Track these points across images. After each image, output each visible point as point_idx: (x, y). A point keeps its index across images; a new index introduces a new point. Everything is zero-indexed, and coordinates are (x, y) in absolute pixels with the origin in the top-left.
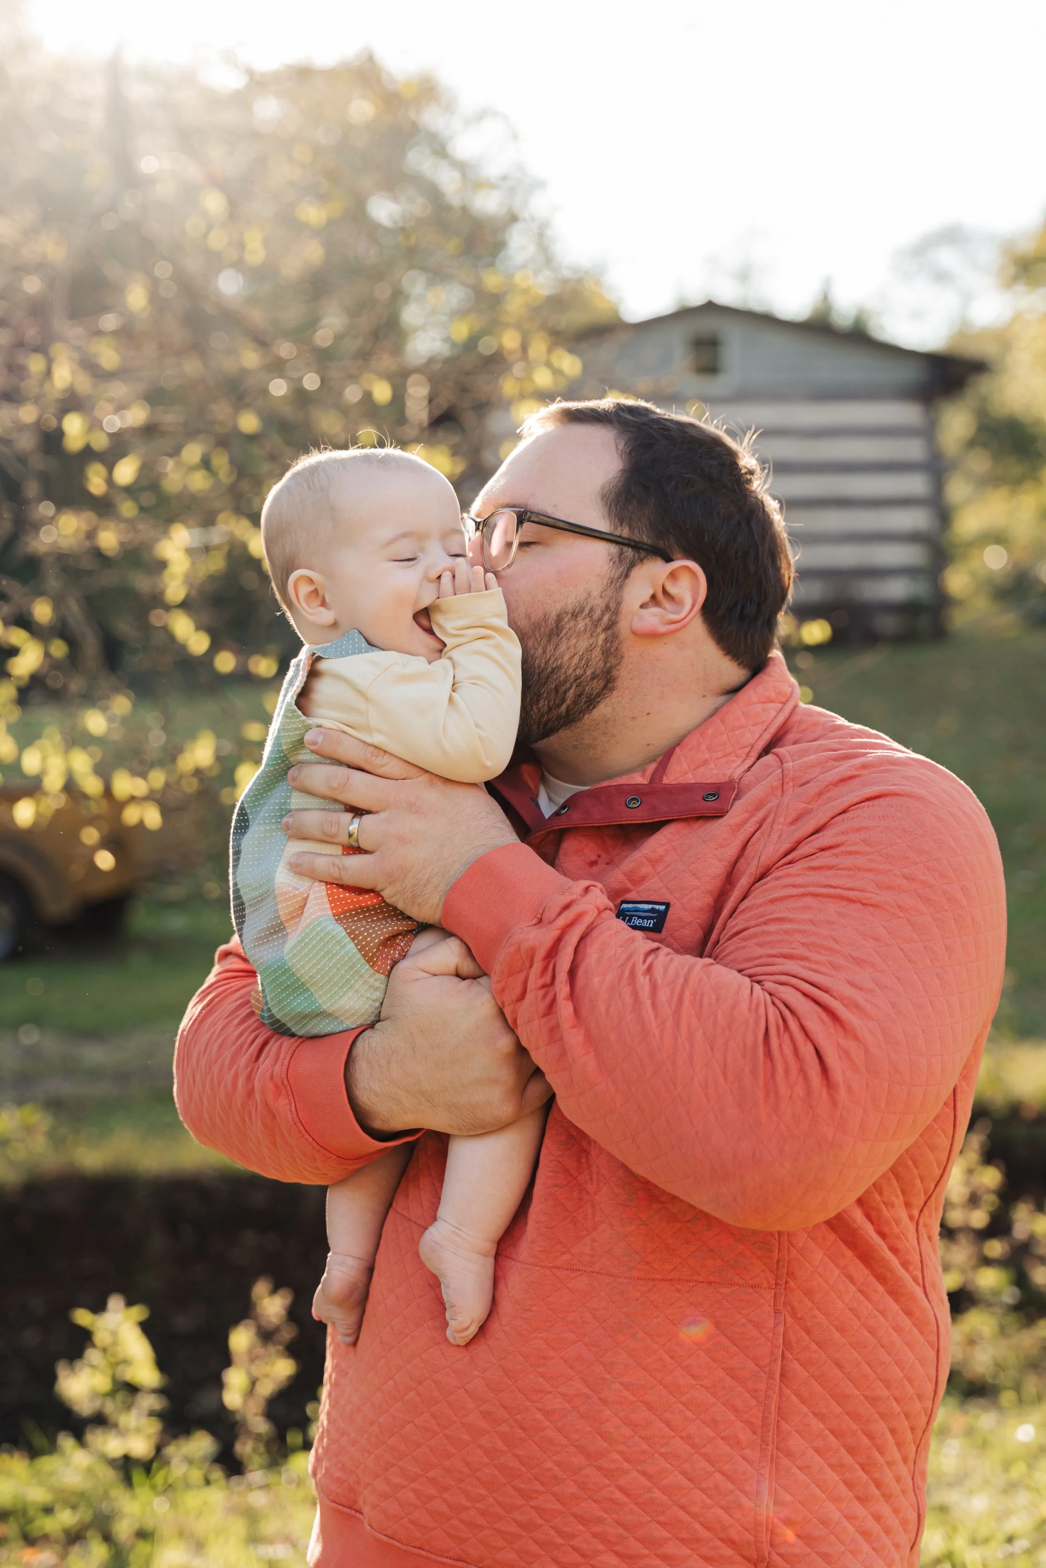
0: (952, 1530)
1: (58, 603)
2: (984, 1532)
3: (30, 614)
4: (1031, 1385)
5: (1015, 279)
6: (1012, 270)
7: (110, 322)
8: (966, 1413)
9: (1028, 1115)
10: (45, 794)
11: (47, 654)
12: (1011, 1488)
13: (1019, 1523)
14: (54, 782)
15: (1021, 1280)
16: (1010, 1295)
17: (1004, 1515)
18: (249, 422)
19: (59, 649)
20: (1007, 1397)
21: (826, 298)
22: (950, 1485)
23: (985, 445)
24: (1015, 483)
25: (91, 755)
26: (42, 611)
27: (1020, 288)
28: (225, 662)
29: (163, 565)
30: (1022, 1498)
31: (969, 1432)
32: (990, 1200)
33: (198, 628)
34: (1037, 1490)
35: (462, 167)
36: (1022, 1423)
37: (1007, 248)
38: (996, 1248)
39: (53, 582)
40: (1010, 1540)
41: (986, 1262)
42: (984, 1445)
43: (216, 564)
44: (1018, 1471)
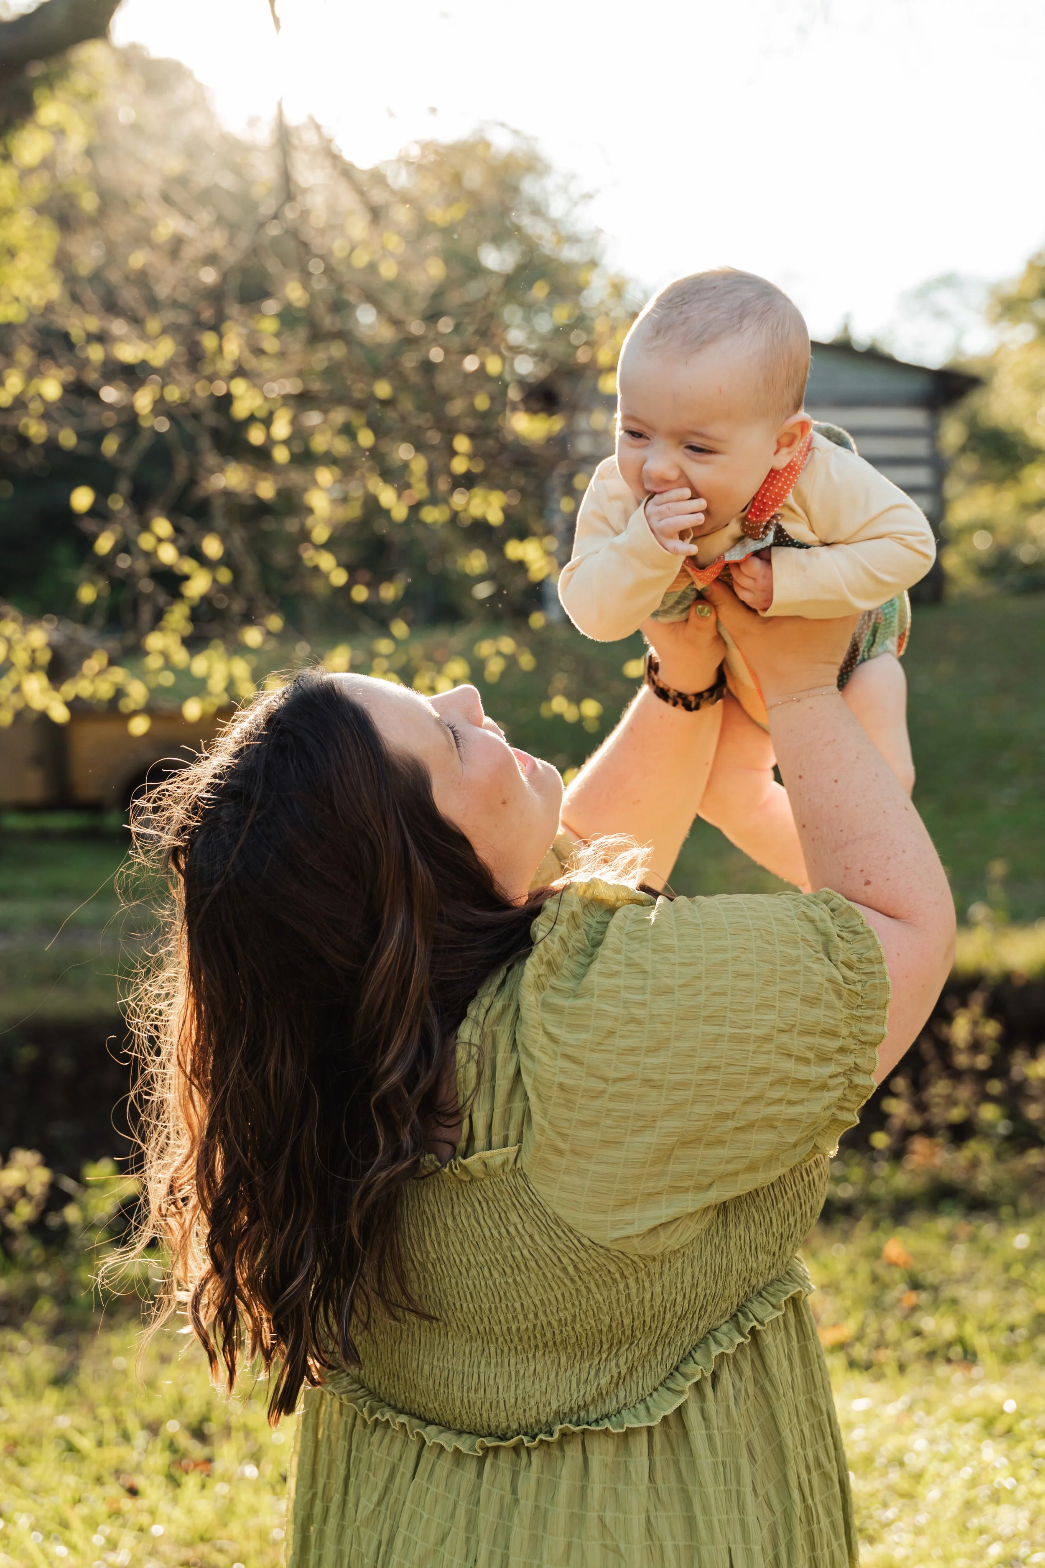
0: (961, 1320)
1: (224, 538)
2: (989, 1320)
3: (200, 547)
4: (1025, 1202)
5: (1001, 316)
6: (998, 309)
7: (271, 306)
8: (970, 1222)
9: (1019, 982)
10: (209, 694)
11: (215, 581)
12: (1012, 1285)
13: (1020, 1315)
14: (217, 684)
15: (1013, 1113)
16: (1003, 1128)
17: (1006, 1307)
18: (383, 389)
19: (225, 576)
20: (1006, 1211)
21: (846, 329)
22: (958, 1282)
23: (974, 450)
24: (999, 482)
25: (247, 662)
26: (212, 547)
27: (1004, 324)
28: (360, 594)
29: (310, 511)
30: (1021, 1295)
31: (973, 1239)
32: (991, 1046)
33: (339, 564)
34: (1034, 1289)
35: (554, 224)
36: (1017, 1233)
37: (994, 290)
38: (995, 1087)
39: (220, 521)
40: (1012, 1329)
41: (986, 1098)
42: (987, 1251)
43: (354, 511)
44: (1017, 1270)
